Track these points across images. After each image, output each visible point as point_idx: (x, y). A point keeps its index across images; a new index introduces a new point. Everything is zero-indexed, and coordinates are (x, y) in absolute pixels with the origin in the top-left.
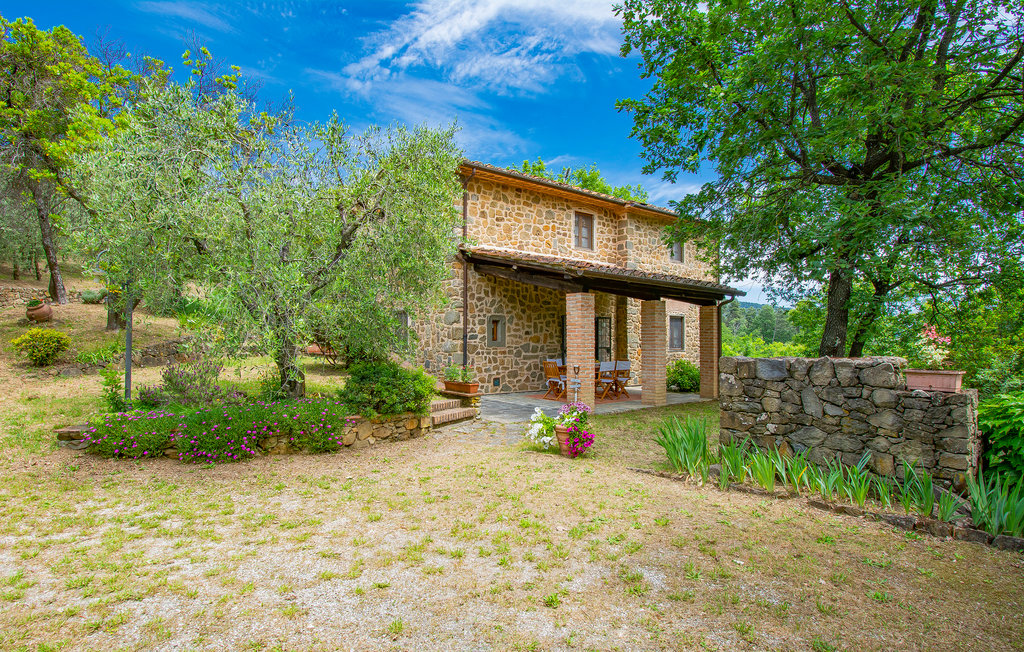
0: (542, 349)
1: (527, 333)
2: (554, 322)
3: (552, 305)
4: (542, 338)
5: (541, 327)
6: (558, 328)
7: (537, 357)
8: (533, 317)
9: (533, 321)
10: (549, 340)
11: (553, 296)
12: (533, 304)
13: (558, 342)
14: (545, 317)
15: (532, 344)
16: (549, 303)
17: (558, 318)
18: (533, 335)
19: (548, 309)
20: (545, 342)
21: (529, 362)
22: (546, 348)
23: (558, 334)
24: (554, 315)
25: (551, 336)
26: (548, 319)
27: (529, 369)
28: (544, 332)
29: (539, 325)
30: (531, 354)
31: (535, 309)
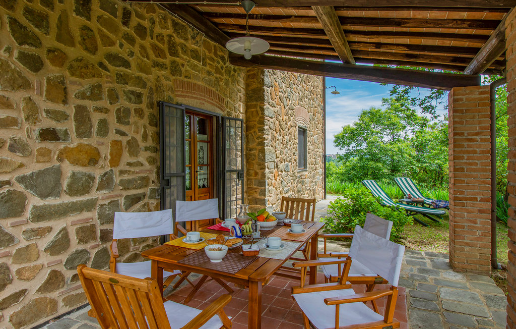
0: (106, 182)
1: (49, 135)
2: (140, 113)
3: (133, 71)
4: (106, 151)
5: (103, 124)
6: (151, 131)
7: (89, 206)
8: (73, 90)
9: (74, 102)
10: (126, 158)
11: (136, 49)
12: (74, 52)
13: (151, 161)
14: (113, 97)
15: (68, 169)
16: (127, 64)
17: (151, 105)
18: (74, 142)
19: (122, 79)
20: (115, 161)
21: (58, 225)
22: (117, 179)
23: (150, 143)
24: (139, 96)
25: (133, 146)
26: (123, 102)
27: (56, 248)
28: (112, 136)
29: (96, 118)
30: (66, 199)
31: (81, 69)
